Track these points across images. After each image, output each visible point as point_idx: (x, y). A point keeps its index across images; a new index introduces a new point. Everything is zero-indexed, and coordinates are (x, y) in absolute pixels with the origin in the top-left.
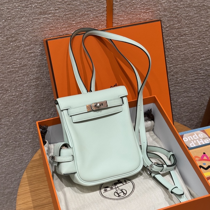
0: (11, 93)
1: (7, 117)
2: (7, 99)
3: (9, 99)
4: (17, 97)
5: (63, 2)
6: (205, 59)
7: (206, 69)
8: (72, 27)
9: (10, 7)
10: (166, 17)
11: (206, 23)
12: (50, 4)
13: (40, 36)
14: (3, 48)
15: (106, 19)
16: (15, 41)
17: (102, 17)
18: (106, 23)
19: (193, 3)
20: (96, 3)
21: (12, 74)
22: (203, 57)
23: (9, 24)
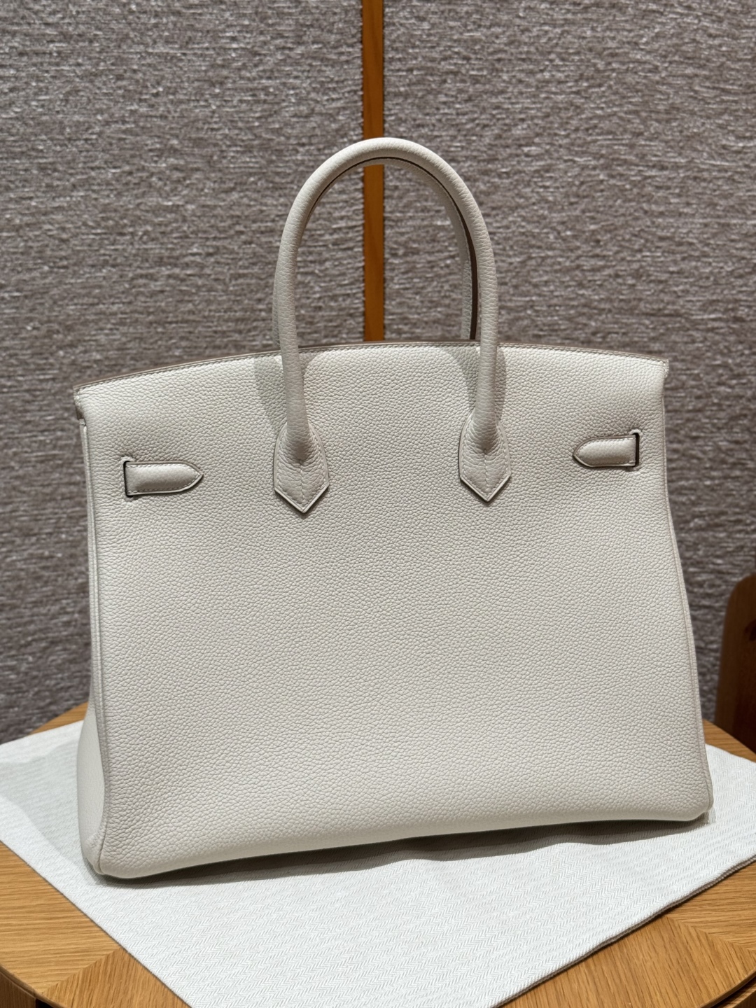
0: (39, 549)
1: (13, 652)
2: (22, 570)
3: (27, 573)
4: (56, 568)
5: (232, 232)
6: (709, 527)
7: (716, 567)
8: (255, 324)
9: (70, 226)
10: (558, 335)
11: (693, 383)
12: (192, 233)
13: (152, 341)
14: (34, 363)
15: (362, 309)
16: (72, 345)
17: (348, 302)
18: (362, 325)
19: (640, 300)
20: (329, 250)
21: (51, 472)
22: (701, 516)
23: (60, 283)
